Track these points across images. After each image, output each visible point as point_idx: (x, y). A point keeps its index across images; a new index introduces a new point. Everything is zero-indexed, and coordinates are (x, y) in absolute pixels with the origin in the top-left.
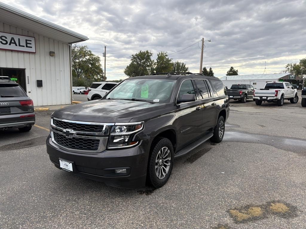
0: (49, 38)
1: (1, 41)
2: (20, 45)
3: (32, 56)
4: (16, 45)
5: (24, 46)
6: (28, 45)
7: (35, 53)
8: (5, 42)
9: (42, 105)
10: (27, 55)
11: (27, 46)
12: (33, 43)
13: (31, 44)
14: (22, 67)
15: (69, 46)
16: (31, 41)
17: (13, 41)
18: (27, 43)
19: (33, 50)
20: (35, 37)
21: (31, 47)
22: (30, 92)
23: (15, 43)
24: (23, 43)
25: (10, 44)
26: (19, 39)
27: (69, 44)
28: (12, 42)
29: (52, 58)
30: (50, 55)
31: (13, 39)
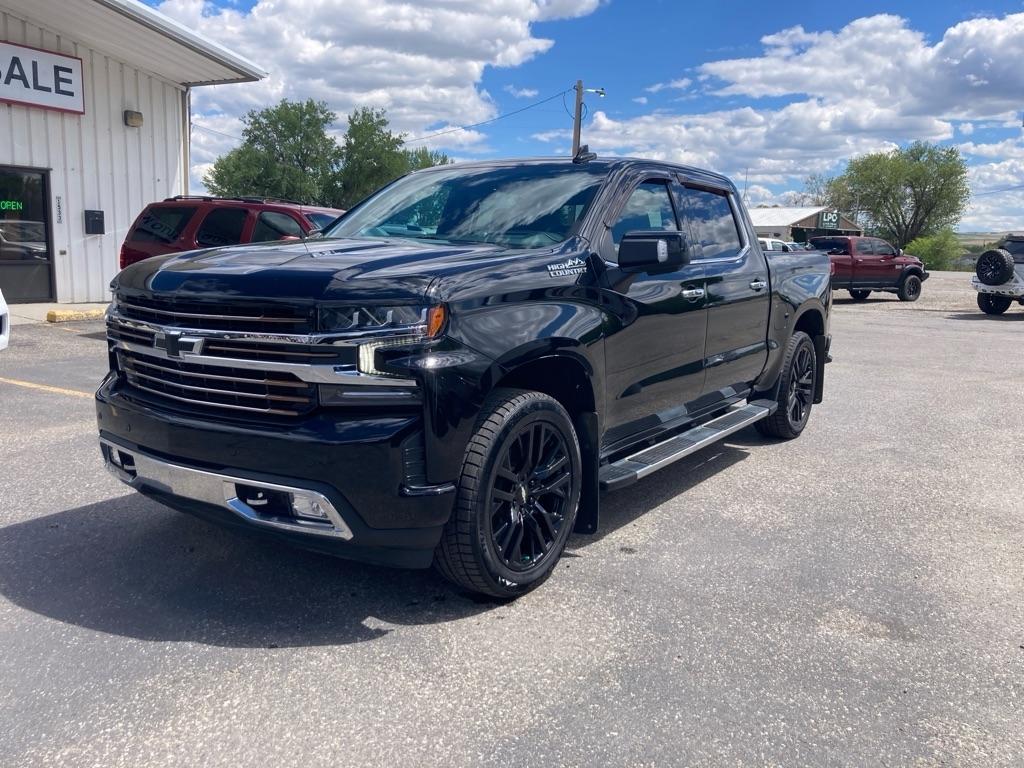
0: (122, 64)
2: (37, 87)
3: (69, 122)
4: (27, 85)
5: (49, 90)
6: (63, 86)
7: (82, 113)
9: (101, 300)
10: (54, 121)
11: (58, 91)
12: (75, 77)
13: (69, 81)
14: (39, 162)
15: (182, 92)
16: (70, 71)
17: (16, 72)
18: (58, 80)
19: (74, 103)
20: (80, 60)
21: (71, 94)
22: (63, 253)
23: (22, 77)
24: (46, 79)
25: (7, 82)
26: (35, 64)
27: (182, 88)
29: (131, 133)
30: (126, 124)
31: (15, 61)
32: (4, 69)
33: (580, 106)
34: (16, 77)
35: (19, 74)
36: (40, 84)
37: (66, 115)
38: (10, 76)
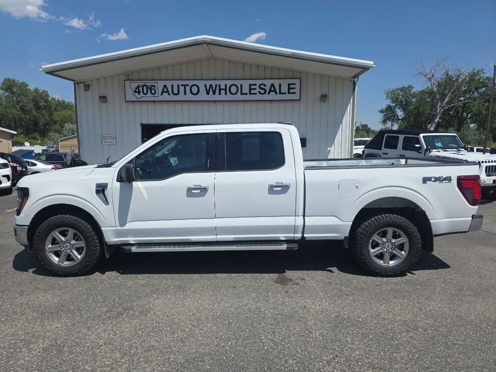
0: (321, 76)
1: (260, 90)
2: (280, 93)
3: (296, 104)
4: (276, 93)
5: (285, 93)
6: (291, 91)
7: (300, 100)
8: (263, 91)
10: (289, 104)
11: (289, 93)
12: (297, 87)
13: (294, 88)
15: (354, 81)
16: (295, 84)
18: (289, 89)
19: (296, 97)
20: (300, 79)
21: (295, 93)
23: (275, 91)
24: (284, 89)
25: (269, 94)
26: (280, 85)
27: (353, 79)
28: (273, 89)
29: (324, 104)
30: (322, 101)
31: (273, 85)
32: (268, 89)
34: (272, 91)
36: (282, 92)
37: (295, 102)
38: (270, 91)
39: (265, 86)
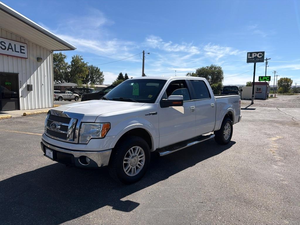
0: (36, 45)
4: (13, 51)
5: (19, 52)
7: (27, 58)
8: (3, 47)
10: (20, 60)
11: (21, 52)
12: (26, 49)
13: (24, 50)
14: (16, 72)
16: (24, 47)
18: (21, 49)
19: (25, 56)
20: (27, 44)
21: (24, 53)
22: (22, 96)
23: (12, 49)
24: (18, 49)
25: (8, 50)
26: (15, 45)
29: (39, 64)
30: (38, 61)
31: (10, 44)
32: (7, 46)
33: (144, 57)
34: (10, 49)
35: (11, 48)
36: (16, 51)
37: (23, 59)
38: (9, 48)
39: (5, 43)
